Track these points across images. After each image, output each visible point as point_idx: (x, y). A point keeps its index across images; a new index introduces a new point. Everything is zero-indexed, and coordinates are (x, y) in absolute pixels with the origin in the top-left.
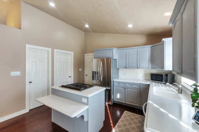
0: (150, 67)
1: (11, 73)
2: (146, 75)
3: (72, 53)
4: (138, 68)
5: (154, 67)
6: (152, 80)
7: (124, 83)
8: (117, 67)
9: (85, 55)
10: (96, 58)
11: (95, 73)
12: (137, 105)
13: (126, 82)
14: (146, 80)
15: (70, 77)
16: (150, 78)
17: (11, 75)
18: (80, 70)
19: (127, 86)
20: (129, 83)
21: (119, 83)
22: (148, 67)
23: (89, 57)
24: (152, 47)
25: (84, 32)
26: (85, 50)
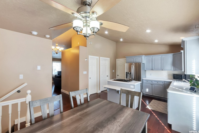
0: (173, 69)
1: (84, 72)
2: (169, 75)
3: (109, 59)
4: (162, 70)
5: (176, 69)
6: (174, 78)
7: (151, 81)
8: (145, 69)
9: (117, 60)
10: (128, 63)
11: (128, 73)
12: (162, 96)
13: (153, 80)
14: (169, 79)
15: (107, 76)
16: (172, 77)
17: (84, 73)
18: (114, 71)
19: (154, 82)
20: (155, 81)
21: (147, 81)
22: (170, 69)
23: (120, 61)
24: (174, 55)
25: (115, 43)
26: (116, 56)
